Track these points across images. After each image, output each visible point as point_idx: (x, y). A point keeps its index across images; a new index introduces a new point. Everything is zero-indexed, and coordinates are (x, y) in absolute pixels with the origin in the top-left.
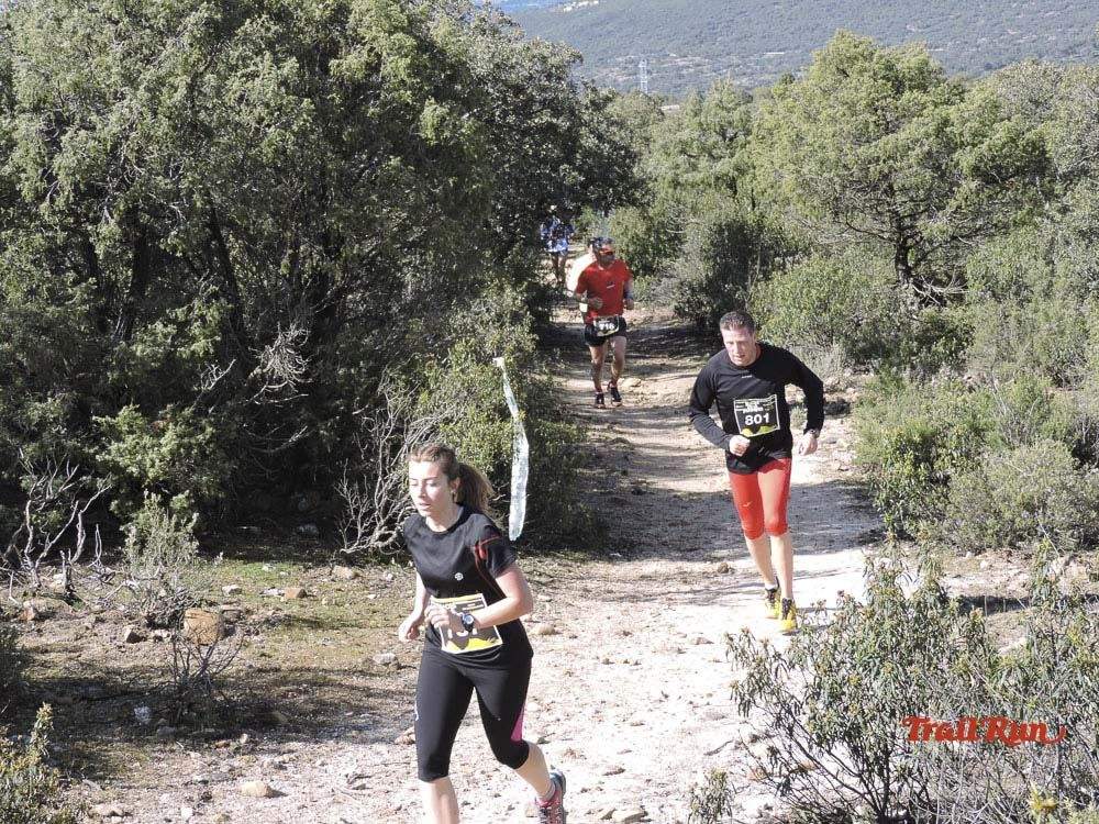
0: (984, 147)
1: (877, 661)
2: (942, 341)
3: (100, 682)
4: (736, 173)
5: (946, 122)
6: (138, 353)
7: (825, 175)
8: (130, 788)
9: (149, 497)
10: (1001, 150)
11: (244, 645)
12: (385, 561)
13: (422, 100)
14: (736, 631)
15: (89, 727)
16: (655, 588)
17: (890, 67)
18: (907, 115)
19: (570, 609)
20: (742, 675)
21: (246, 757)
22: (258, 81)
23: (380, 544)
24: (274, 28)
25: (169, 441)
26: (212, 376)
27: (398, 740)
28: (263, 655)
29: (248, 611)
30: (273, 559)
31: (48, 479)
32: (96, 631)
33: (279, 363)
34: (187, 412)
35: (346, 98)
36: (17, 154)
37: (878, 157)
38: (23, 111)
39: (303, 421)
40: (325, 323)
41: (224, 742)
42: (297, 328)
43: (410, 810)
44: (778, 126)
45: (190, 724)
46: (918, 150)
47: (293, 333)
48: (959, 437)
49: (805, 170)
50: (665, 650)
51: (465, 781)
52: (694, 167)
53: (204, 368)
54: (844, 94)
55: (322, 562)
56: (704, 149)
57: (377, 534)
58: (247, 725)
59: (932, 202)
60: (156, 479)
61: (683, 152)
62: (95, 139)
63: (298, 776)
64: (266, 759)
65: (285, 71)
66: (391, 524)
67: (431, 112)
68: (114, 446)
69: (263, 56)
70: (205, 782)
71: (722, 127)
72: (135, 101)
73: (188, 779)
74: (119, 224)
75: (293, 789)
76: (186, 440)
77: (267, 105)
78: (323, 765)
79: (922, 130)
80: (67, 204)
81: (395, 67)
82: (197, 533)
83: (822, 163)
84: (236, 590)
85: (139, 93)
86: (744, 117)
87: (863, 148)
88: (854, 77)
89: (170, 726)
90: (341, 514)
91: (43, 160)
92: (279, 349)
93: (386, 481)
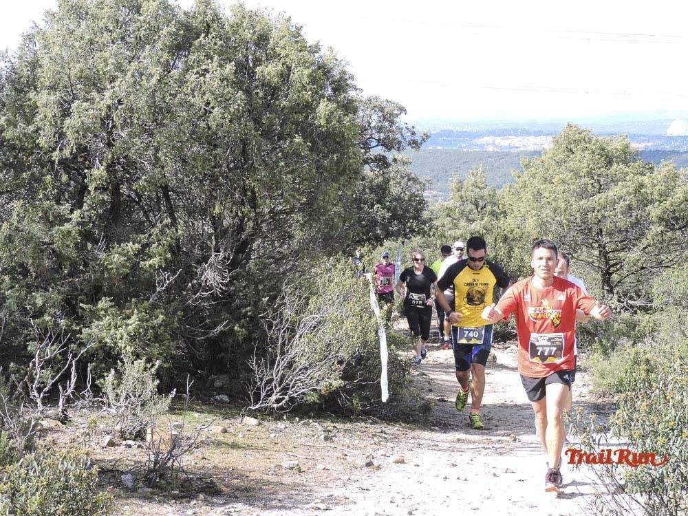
0: (668, 203)
4: (485, 231)
5: (641, 186)
7: (557, 218)
10: (680, 205)
12: (279, 418)
13: (318, 100)
17: (603, 150)
18: (614, 180)
19: (411, 452)
21: (204, 508)
22: (208, 76)
23: (275, 406)
24: (220, 43)
25: (134, 322)
26: (165, 280)
28: (203, 458)
29: (188, 438)
30: (200, 411)
31: (47, 345)
34: (146, 304)
35: (267, 93)
36: (37, 119)
37: (594, 208)
38: (45, 88)
41: (185, 500)
42: (224, 251)
46: (622, 203)
47: (222, 254)
49: (543, 215)
50: (484, 474)
52: (456, 226)
53: (159, 274)
54: (570, 164)
56: (463, 214)
57: (273, 398)
58: (202, 490)
61: (448, 215)
64: (219, 509)
65: (227, 71)
66: (285, 390)
68: (95, 324)
69: (212, 59)
71: (476, 198)
72: (124, 82)
74: (107, 169)
76: (144, 323)
77: (213, 93)
79: (625, 190)
80: (71, 153)
81: (301, 75)
82: (158, 375)
83: (556, 210)
84: (177, 425)
85: (126, 78)
86: (492, 193)
87: (583, 201)
88: (578, 154)
89: (148, 487)
90: (250, 381)
91: (56, 123)
92: (211, 266)
93: (283, 359)
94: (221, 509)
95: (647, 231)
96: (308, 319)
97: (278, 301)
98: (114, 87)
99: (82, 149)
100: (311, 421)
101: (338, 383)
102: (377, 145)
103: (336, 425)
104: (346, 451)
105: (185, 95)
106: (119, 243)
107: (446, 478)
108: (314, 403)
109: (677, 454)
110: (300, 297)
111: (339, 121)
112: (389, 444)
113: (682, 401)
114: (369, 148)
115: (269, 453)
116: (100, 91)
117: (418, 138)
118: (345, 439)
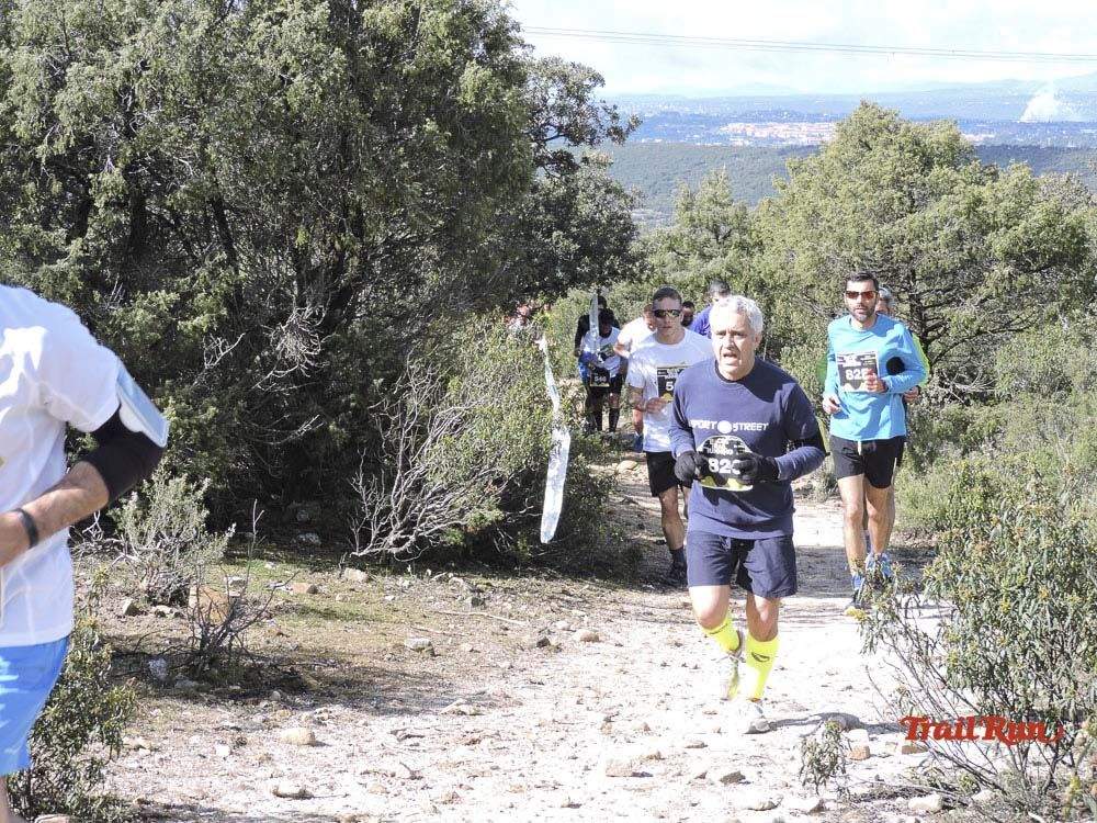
0: (1020, 229)
5: (978, 201)
6: (137, 320)
7: (844, 253)
10: (1038, 233)
12: (399, 570)
13: (462, 62)
17: (918, 144)
18: (935, 193)
19: (609, 624)
21: (280, 712)
22: (286, 23)
23: (394, 551)
26: (218, 350)
27: (446, 711)
28: (280, 634)
29: (255, 602)
30: (275, 560)
33: (292, 342)
34: (188, 389)
35: (379, 52)
36: (12, 92)
37: (903, 237)
38: (24, 42)
41: (251, 699)
42: (313, 305)
44: (792, 202)
45: (211, 680)
46: (946, 229)
47: (308, 310)
49: (822, 248)
51: (530, 745)
52: (683, 266)
53: (208, 341)
54: (866, 168)
56: (694, 246)
57: (391, 538)
61: (671, 248)
63: (341, 732)
64: (303, 714)
65: (316, 15)
66: (409, 527)
70: (238, 729)
71: (715, 222)
73: (217, 726)
74: (125, 172)
75: (337, 742)
76: (185, 421)
77: (294, 52)
78: (366, 724)
79: (952, 208)
80: (67, 147)
81: (435, 21)
82: (207, 502)
83: (841, 240)
84: (238, 582)
85: (155, 26)
86: (740, 213)
87: (886, 226)
88: (878, 150)
89: (192, 680)
90: (354, 511)
91: (43, 99)
92: (292, 328)
93: (406, 477)
94: (307, 714)
95: (986, 274)
96: (447, 413)
97: (398, 383)
98: (133, 42)
99: (85, 141)
100: (451, 575)
101: (494, 514)
102: (558, 136)
103: (491, 581)
104: (507, 622)
105: (250, 54)
106: (144, 291)
107: (664, 665)
108: (456, 546)
109: (1029, 626)
110: (434, 378)
111: (497, 97)
112: (574, 611)
113: (1038, 542)
114: (545, 141)
115: (384, 625)
116: (113, 47)
117: (622, 124)
118: (505, 604)
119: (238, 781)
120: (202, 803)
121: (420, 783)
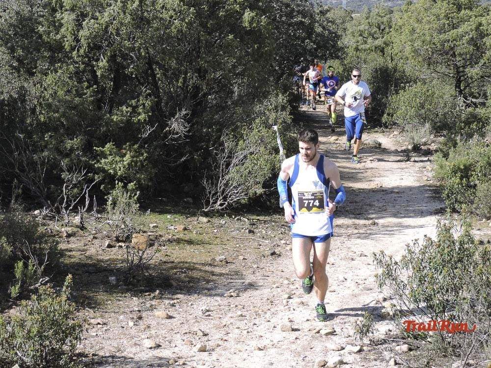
1: (441, 267)
2: (475, 123)
3: (94, 265)
4: (384, 45)
5: (480, 24)
6: (115, 120)
7: (425, 47)
8: (106, 312)
9: (118, 184)
11: (158, 251)
12: (222, 215)
13: (244, 9)
14: (377, 252)
15: (89, 285)
16: (342, 231)
18: (463, 21)
20: (380, 271)
21: (158, 300)
23: (220, 208)
25: (127, 159)
26: (147, 130)
27: (225, 295)
28: (167, 255)
29: (161, 236)
30: (172, 213)
31: (74, 174)
32: (93, 242)
33: (177, 126)
34: (136, 146)
35: (210, 7)
36: (63, 30)
37: (449, 40)
38: (66, 10)
39: (187, 152)
40: (198, 109)
41: (148, 293)
42: (185, 110)
43: (230, 326)
44: (404, 25)
46: (467, 37)
47: (184, 112)
48: (481, 167)
49: (416, 45)
50: (345, 259)
51: (254, 314)
52: (366, 42)
53: (143, 127)
54: (434, 11)
55: (194, 215)
56: (370, 34)
57: (219, 203)
58: (158, 286)
59: (473, 60)
60: (121, 176)
61: (361, 35)
62: (98, 23)
63: (181, 310)
64: (167, 302)
66: (225, 199)
67: (248, 15)
68: (103, 161)
70: (139, 311)
71: (378, 24)
72: (116, 7)
73: (132, 309)
74: (108, 62)
75: (178, 315)
76: (135, 159)
77: (174, 10)
78: (192, 305)
79: (469, 28)
80: (85, 52)
82: (139, 200)
83: (423, 42)
84: (155, 226)
85: (118, 4)
87: (442, 35)
88: (439, 4)
89: (124, 285)
91: (74, 33)
92: (177, 120)
93: (223, 180)
95: (484, 55)
96: (239, 154)
98: (109, 10)
100: (242, 217)
101: (260, 191)
103: (260, 217)
104: (261, 241)
106: (118, 107)
108: (245, 204)
111: (258, 23)
116: (101, 11)
118: (263, 230)
119: (134, 341)
120: (117, 354)
121: (206, 338)
